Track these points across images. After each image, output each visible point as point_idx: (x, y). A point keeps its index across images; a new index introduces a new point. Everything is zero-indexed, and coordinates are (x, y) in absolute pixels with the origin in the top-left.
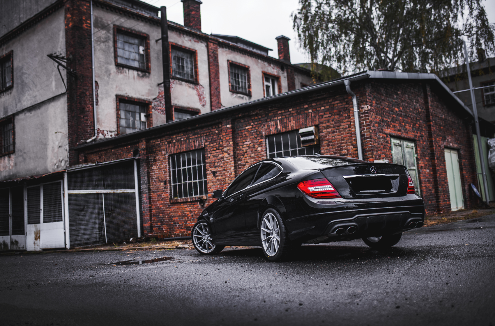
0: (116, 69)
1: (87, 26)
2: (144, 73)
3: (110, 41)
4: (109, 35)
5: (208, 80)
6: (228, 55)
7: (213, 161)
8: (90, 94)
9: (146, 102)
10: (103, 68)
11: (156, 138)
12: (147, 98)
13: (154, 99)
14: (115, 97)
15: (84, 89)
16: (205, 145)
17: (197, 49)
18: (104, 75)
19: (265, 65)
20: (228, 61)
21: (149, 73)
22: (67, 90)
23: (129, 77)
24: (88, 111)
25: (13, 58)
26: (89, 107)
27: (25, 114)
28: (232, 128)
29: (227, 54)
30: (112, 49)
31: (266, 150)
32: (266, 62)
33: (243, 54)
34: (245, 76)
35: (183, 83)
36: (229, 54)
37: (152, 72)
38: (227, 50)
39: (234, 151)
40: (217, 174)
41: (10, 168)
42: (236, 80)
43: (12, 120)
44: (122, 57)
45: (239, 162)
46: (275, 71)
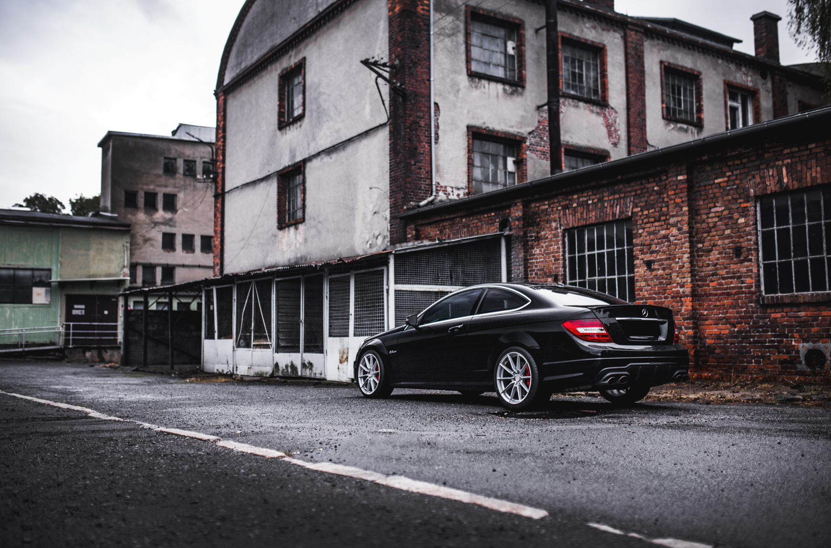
0: (469, 82)
1: (423, 9)
2: (514, 88)
3: (459, 34)
4: (458, 22)
5: (624, 97)
6: (662, 52)
7: (648, 242)
8: (426, 124)
9: (518, 138)
10: (448, 80)
11: (541, 200)
12: (519, 131)
13: (530, 133)
14: (465, 129)
15: (417, 117)
16: (632, 213)
17: (605, 43)
18: (449, 92)
19: (730, 68)
20: (661, 62)
21: (523, 87)
22: (389, 119)
23: (489, 94)
24: (422, 154)
25: (305, 69)
26: (425, 146)
27: (322, 159)
28: (688, 181)
29: (659, 51)
30: (463, 48)
31: (756, 224)
32: (732, 62)
33: (689, 49)
34: (691, 91)
35: (581, 104)
36: (664, 50)
37: (528, 86)
38: (660, 42)
39: (689, 224)
40: (655, 266)
41: (298, 245)
42: (674, 98)
43: (302, 169)
44: (478, 61)
45: (700, 245)
46: (749, 79)
